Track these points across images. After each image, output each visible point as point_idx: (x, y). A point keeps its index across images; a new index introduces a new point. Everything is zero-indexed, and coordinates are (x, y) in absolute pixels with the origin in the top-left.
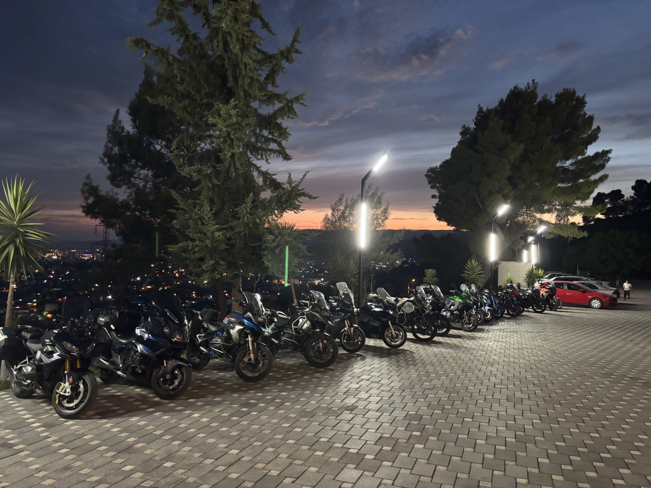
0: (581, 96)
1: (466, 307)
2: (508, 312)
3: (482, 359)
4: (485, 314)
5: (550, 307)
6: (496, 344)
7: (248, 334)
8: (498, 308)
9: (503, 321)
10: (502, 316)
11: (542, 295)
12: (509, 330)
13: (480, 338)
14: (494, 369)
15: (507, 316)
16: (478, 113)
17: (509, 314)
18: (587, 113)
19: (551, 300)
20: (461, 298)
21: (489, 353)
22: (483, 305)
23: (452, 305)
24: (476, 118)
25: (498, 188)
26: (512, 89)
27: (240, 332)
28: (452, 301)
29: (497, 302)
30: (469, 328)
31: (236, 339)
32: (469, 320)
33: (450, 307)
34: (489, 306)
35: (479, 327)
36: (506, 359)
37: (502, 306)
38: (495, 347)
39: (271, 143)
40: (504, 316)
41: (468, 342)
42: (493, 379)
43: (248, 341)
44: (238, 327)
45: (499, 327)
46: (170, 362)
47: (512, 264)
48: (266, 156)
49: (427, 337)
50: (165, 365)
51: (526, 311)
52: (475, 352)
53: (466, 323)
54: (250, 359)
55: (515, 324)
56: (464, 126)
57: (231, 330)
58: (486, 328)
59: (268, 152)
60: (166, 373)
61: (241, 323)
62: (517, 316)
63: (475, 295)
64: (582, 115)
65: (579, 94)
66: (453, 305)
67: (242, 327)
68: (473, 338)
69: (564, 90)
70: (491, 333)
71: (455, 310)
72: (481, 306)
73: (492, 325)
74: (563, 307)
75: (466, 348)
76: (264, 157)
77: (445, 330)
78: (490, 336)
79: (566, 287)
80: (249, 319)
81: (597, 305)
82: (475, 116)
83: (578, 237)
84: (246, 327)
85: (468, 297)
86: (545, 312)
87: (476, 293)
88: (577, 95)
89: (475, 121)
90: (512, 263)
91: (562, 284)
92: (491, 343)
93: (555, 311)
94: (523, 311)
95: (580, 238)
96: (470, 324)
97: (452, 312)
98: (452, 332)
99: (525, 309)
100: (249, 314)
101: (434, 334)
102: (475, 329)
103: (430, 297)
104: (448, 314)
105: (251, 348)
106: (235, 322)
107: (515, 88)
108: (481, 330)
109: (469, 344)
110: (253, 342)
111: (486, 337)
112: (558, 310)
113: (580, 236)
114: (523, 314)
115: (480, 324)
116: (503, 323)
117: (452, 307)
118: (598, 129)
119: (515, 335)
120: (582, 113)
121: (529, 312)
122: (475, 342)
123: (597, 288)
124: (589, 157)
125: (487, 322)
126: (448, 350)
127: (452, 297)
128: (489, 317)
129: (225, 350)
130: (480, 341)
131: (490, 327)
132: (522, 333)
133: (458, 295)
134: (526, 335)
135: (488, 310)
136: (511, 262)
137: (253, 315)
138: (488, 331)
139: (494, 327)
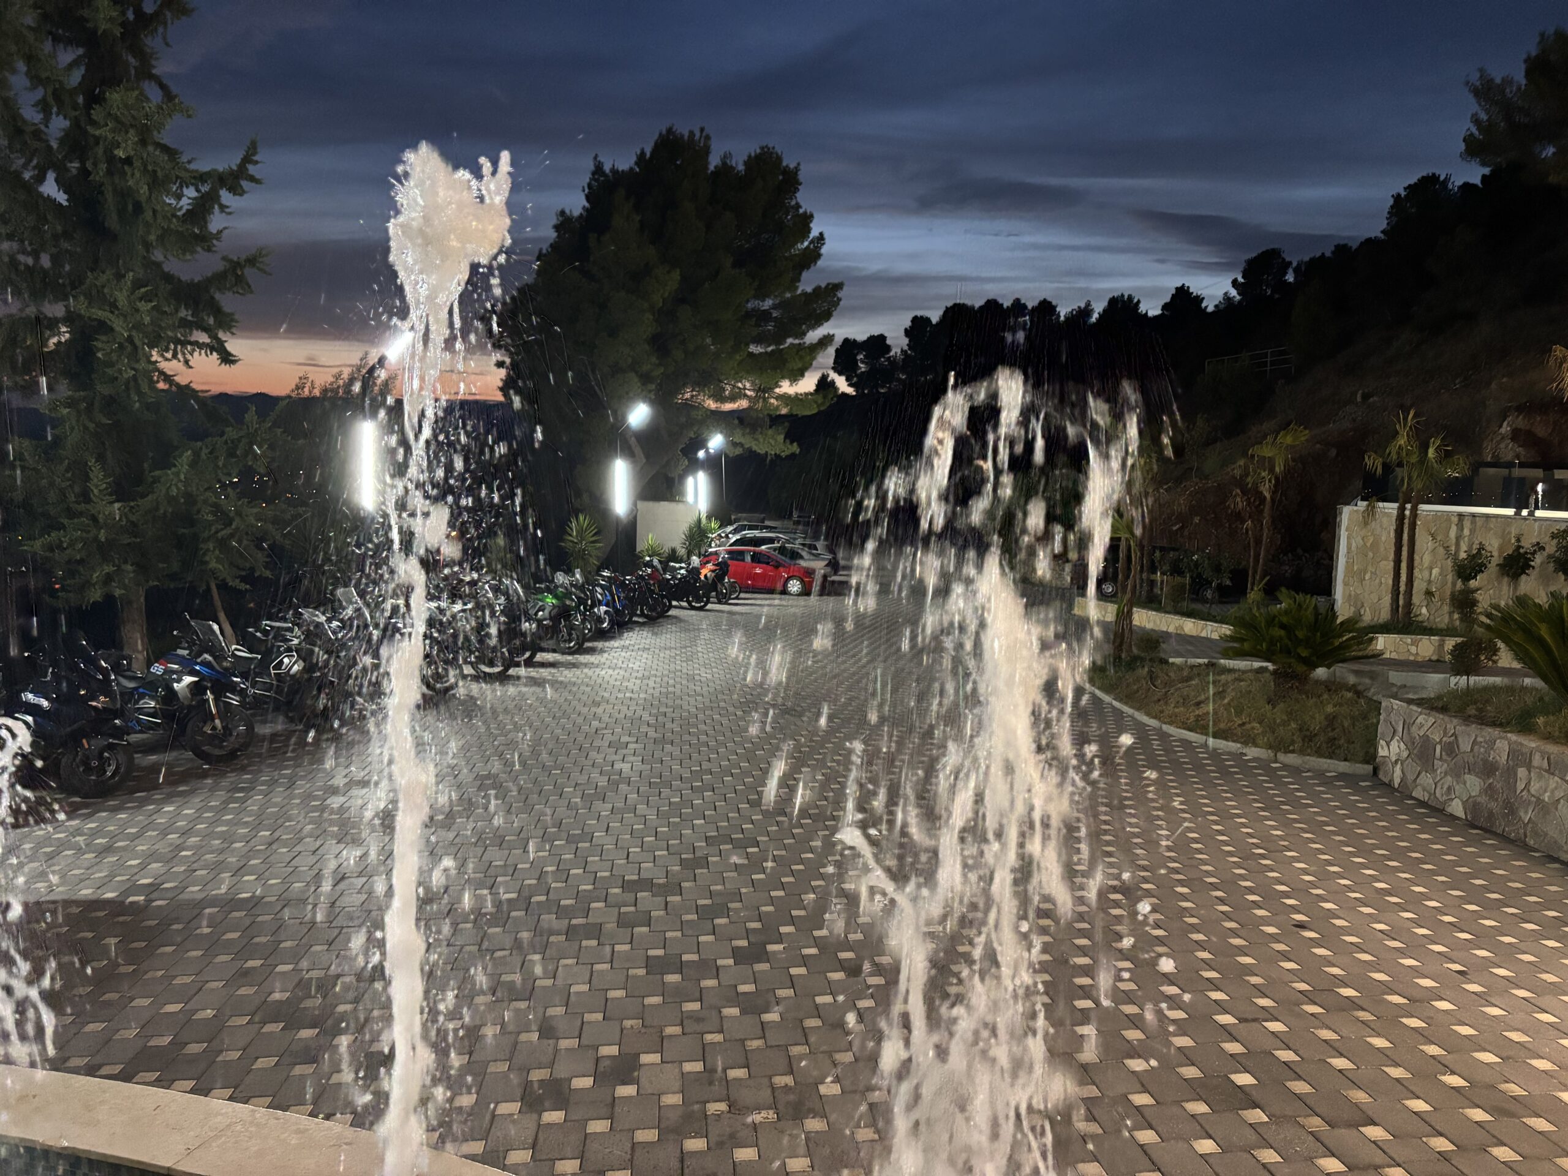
0: (792, 166)
1: (563, 613)
2: (642, 610)
3: (584, 698)
4: (600, 620)
5: (717, 597)
6: (610, 672)
7: (206, 688)
8: (624, 607)
9: (632, 629)
10: (630, 621)
11: (706, 576)
12: (636, 647)
13: (586, 665)
14: (600, 710)
15: (640, 620)
16: (593, 174)
17: (642, 615)
18: (802, 203)
19: (719, 586)
20: (556, 596)
21: (597, 688)
22: (597, 603)
23: (539, 610)
24: (590, 186)
25: (630, 360)
26: (664, 132)
27: (193, 686)
28: (541, 603)
29: (622, 595)
30: (570, 648)
31: (186, 698)
32: (570, 634)
33: (536, 614)
34: (607, 605)
35: (588, 644)
36: (620, 695)
37: (632, 603)
38: (607, 678)
39: (195, 332)
40: (635, 619)
41: (566, 672)
42: (595, 724)
43: (208, 700)
44: (188, 679)
45: (622, 643)
46: (93, 742)
47: (663, 508)
48: (184, 354)
49: (497, 670)
50: (86, 746)
51: (676, 607)
52: (575, 689)
53: (565, 641)
54: (214, 728)
55: (650, 635)
56: (563, 213)
57: (175, 685)
58: (599, 645)
59: (189, 347)
60: (88, 758)
61: (192, 673)
62: (658, 618)
63: (582, 588)
64: (793, 207)
65: (789, 162)
66: (542, 609)
67: (196, 679)
68: (574, 665)
69: (762, 148)
70: (606, 655)
71: (545, 619)
72: (593, 606)
73: (613, 638)
74: (742, 595)
75: (562, 682)
76: (180, 356)
77: (527, 654)
78: (603, 660)
79: (748, 559)
80: (204, 664)
81: (795, 589)
82: (588, 180)
83: (783, 455)
84: (203, 678)
85: (568, 594)
86: (709, 606)
87: (583, 585)
88: (784, 164)
89: (587, 191)
90: (664, 505)
91: (742, 553)
92: (603, 672)
93: (726, 603)
94: (671, 607)
95: (787, 456)
96: (570, 641)
97: (539, 622)
98: (540, 657)
99: (674, 603)
100: (207, 657)
101: (510, 664)
102: (580, 650)
103: (502, 600)
104: (534, 626)
105: (214, 711)
106: (181, 672)
107: (670, 131)
108: (592, 651)
109: (567, 675)
110: (216, 700)
111: (596, 662)
112: (731, 601)
113: (787, 453)
114: (670, 613)
115: (590, 640)
116: (631, 634)
117: (541, 613)
118: (821, 237)
119: (645, 655)
120: (793, 203)
121: (679, 610)
122: (578, 672)
123: (801, 557)
124: (804, 294)
125: (603, 635)
126: (533, 689)
127: (540, 597)
128: (605, 625)
129: (163, 717)
130: (586, 670)
131: (607, 644)
132: (657, 651)
133: (549, 590)
134: (662, 655)
135: (606, 612)
136: (662, 503)
137: (215, 658)
138: (602, 651)
139: (615, 643)
